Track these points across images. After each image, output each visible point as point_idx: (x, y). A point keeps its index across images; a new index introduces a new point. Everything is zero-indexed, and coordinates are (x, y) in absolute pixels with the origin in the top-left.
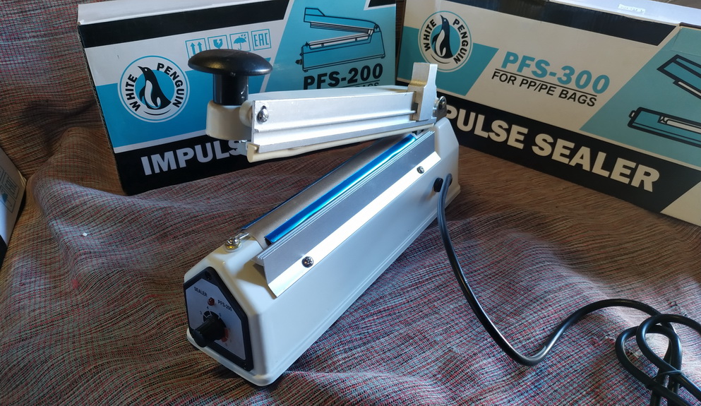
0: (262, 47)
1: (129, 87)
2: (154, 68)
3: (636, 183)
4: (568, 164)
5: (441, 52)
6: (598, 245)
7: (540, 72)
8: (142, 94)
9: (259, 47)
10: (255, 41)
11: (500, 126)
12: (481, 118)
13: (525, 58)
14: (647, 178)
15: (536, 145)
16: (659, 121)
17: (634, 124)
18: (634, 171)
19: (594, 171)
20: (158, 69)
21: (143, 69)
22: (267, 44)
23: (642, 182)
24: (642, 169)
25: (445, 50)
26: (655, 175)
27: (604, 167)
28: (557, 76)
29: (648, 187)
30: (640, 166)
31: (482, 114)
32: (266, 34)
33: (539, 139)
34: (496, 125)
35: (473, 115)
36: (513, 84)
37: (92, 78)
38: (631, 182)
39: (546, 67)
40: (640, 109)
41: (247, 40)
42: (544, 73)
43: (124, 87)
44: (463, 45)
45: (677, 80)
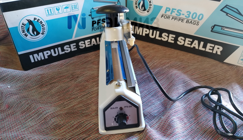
0: (75, 10)
1: (23, 28)
2: (32, 20)
3: (214, 52)
4: (190, 47)
5: (142, 9)
6: (204, 75)
7: (178, 14)
8: (28, 30)
9: (74, 10)
10: (73, 8)
11: (165, 35)
12: (158, 33)
13: (173, 9)
14: (218, 50)
15: (178, 41)
16: (222, 29)
17: (213, 31)
18: (214, 48)
19: (200, 49)
20: (34, 20)
21: (28, 20)
22: (77, 9)
23: (217, 51)
24: (217, 47)
25: (143, 8)
26: (221, 48)
27: (203, 47)
28: (185, 15)
29: (219, 53)
30: (216, 46)
31: (158, 31)
32: (76, 5)
33: (179, 39)
34: (163, 35)
35: (155, 32)
36: (169, 19)
37: (7, 25)
38: (213, 52)
39: (181, 12)
40: (215, 25)
41: (69, 7)
42: (180, 14)
43: (20, 28)
44: (150, 6)
45: (227, 14)
